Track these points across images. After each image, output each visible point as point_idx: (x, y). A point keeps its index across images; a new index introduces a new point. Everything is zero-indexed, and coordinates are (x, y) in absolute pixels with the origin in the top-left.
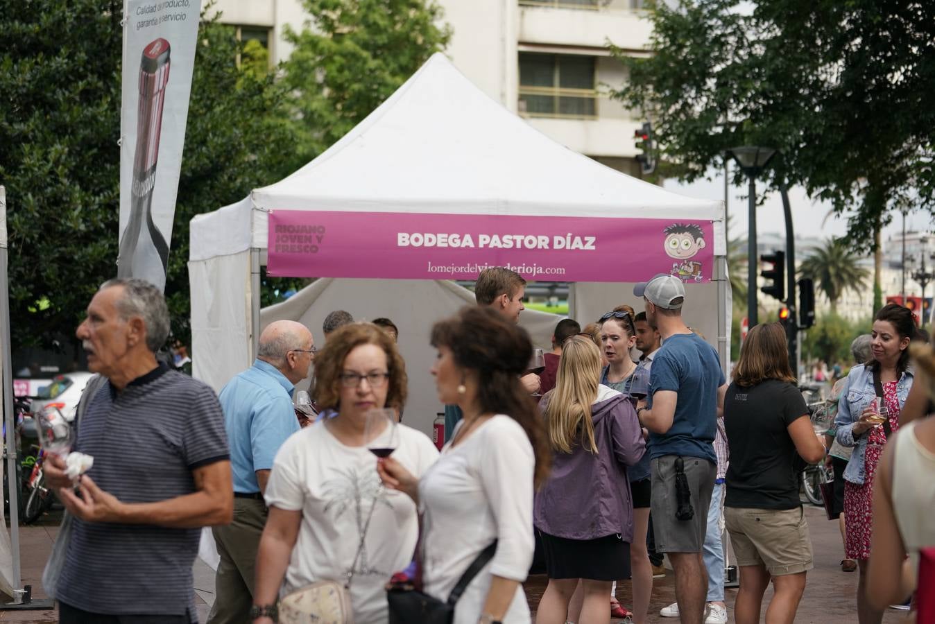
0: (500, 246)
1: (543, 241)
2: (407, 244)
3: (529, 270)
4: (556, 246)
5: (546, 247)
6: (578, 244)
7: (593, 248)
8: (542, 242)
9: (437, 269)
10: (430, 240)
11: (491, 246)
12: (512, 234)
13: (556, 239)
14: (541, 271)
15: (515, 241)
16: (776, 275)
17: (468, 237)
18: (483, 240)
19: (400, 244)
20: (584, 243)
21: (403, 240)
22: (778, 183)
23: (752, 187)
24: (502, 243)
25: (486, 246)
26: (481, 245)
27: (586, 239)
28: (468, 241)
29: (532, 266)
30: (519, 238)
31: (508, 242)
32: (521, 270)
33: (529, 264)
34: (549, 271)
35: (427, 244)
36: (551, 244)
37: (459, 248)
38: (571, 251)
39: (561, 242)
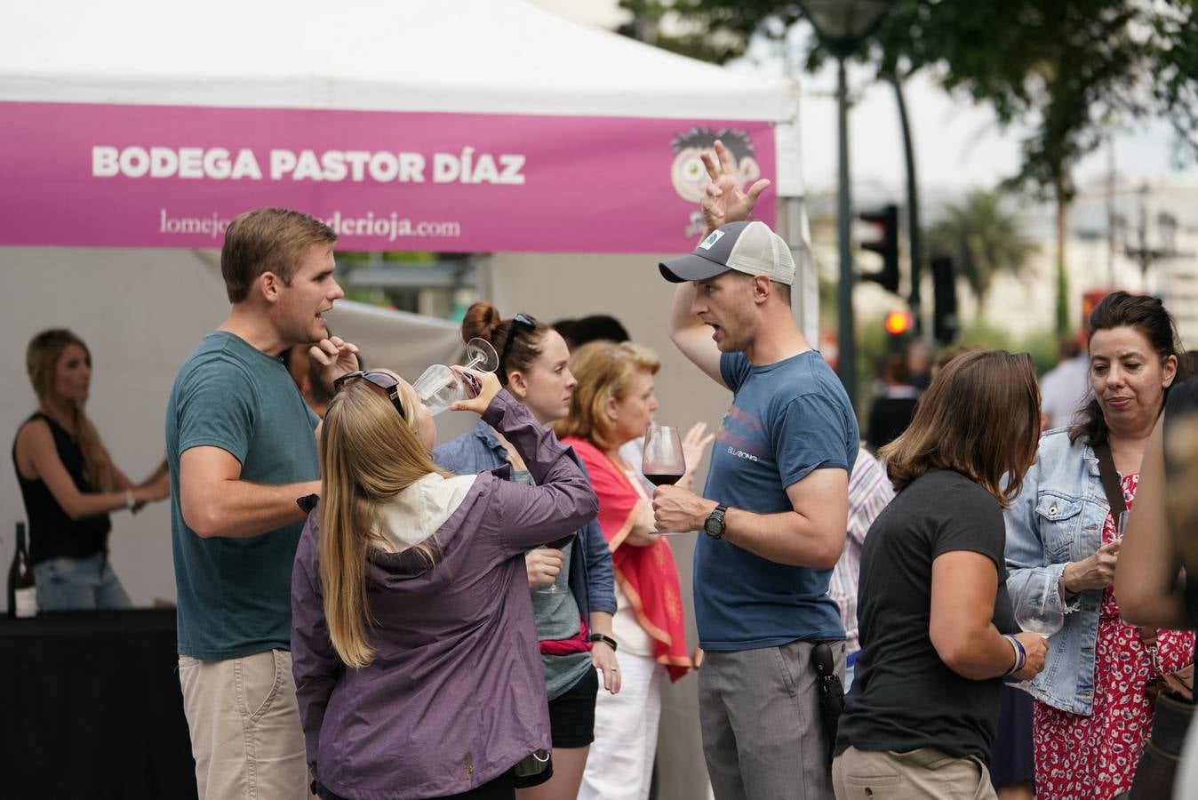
0: (317, 175)
1: (412, 164)
2: (112, 171)
3: (382, 227)
4: (440, 176)
5: (419, 178)
6: (486, 170)
7: (520, 179)
8: (408, 166)
9: (182, 225)
10: (164, 163)
11: (298, 175)
12: (343, 148)
13: (440, 159)
14: (406, 228)
15: (349, 165)
16: (887, 249)
17: (247, 157)
18: (281, 163)
19: (98, 170)
20: (501, 168)
21: (105, 162)
22: (888, 72)
23: (842, 75)
24: (322, 168)
25: (287, 176)
26: (276, 174)
27: (505, 159)
28: (247, 166)
29: (389, 219)
30: (358, 158)
31: (334, 166)
32: (365, 228)
33: (382, 214)
34: (424, 229)
35: (159, 172)
36: (428, 171)
37: (228, 181)
38: (471, 186)
39: (451, 168)
